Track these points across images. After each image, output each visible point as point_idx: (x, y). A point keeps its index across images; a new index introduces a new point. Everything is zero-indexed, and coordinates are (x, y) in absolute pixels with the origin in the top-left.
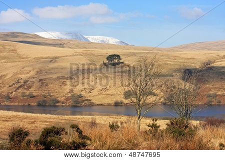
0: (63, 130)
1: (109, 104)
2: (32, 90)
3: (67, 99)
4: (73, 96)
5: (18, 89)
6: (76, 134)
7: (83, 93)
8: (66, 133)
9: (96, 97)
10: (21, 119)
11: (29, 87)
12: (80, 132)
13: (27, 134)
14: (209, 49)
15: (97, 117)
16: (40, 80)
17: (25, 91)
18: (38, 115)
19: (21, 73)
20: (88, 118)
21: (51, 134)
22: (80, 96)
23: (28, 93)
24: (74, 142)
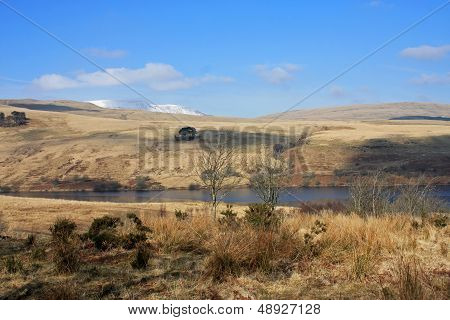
0: (118, 220)
1: (183, 188)
2: (87, 172)
3: (131, 182)
4: (139, 178)
5: (69, 171)
6: (134, 225)
7: (151, 175)
8: (122, 224)
9: (167, 180)
10: (73, 208)
11: (84, 169)
12: (139, 223)
13: (72, 226)
14: (304, 119)
15: (168, 204)
16: (98, 160)
17: (79, 174)
18: (95, 203)
19: (73, 151)
20: (156, 205)
21: (103, 226)
22: (147, 179)
23: (81, 175)
24: (131, 235)
